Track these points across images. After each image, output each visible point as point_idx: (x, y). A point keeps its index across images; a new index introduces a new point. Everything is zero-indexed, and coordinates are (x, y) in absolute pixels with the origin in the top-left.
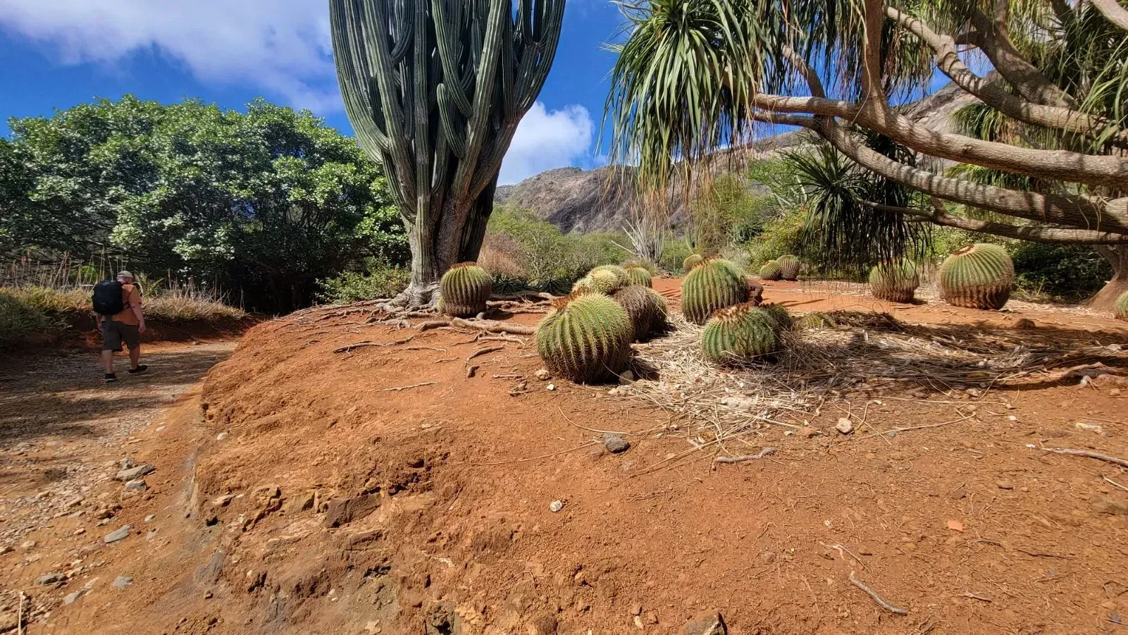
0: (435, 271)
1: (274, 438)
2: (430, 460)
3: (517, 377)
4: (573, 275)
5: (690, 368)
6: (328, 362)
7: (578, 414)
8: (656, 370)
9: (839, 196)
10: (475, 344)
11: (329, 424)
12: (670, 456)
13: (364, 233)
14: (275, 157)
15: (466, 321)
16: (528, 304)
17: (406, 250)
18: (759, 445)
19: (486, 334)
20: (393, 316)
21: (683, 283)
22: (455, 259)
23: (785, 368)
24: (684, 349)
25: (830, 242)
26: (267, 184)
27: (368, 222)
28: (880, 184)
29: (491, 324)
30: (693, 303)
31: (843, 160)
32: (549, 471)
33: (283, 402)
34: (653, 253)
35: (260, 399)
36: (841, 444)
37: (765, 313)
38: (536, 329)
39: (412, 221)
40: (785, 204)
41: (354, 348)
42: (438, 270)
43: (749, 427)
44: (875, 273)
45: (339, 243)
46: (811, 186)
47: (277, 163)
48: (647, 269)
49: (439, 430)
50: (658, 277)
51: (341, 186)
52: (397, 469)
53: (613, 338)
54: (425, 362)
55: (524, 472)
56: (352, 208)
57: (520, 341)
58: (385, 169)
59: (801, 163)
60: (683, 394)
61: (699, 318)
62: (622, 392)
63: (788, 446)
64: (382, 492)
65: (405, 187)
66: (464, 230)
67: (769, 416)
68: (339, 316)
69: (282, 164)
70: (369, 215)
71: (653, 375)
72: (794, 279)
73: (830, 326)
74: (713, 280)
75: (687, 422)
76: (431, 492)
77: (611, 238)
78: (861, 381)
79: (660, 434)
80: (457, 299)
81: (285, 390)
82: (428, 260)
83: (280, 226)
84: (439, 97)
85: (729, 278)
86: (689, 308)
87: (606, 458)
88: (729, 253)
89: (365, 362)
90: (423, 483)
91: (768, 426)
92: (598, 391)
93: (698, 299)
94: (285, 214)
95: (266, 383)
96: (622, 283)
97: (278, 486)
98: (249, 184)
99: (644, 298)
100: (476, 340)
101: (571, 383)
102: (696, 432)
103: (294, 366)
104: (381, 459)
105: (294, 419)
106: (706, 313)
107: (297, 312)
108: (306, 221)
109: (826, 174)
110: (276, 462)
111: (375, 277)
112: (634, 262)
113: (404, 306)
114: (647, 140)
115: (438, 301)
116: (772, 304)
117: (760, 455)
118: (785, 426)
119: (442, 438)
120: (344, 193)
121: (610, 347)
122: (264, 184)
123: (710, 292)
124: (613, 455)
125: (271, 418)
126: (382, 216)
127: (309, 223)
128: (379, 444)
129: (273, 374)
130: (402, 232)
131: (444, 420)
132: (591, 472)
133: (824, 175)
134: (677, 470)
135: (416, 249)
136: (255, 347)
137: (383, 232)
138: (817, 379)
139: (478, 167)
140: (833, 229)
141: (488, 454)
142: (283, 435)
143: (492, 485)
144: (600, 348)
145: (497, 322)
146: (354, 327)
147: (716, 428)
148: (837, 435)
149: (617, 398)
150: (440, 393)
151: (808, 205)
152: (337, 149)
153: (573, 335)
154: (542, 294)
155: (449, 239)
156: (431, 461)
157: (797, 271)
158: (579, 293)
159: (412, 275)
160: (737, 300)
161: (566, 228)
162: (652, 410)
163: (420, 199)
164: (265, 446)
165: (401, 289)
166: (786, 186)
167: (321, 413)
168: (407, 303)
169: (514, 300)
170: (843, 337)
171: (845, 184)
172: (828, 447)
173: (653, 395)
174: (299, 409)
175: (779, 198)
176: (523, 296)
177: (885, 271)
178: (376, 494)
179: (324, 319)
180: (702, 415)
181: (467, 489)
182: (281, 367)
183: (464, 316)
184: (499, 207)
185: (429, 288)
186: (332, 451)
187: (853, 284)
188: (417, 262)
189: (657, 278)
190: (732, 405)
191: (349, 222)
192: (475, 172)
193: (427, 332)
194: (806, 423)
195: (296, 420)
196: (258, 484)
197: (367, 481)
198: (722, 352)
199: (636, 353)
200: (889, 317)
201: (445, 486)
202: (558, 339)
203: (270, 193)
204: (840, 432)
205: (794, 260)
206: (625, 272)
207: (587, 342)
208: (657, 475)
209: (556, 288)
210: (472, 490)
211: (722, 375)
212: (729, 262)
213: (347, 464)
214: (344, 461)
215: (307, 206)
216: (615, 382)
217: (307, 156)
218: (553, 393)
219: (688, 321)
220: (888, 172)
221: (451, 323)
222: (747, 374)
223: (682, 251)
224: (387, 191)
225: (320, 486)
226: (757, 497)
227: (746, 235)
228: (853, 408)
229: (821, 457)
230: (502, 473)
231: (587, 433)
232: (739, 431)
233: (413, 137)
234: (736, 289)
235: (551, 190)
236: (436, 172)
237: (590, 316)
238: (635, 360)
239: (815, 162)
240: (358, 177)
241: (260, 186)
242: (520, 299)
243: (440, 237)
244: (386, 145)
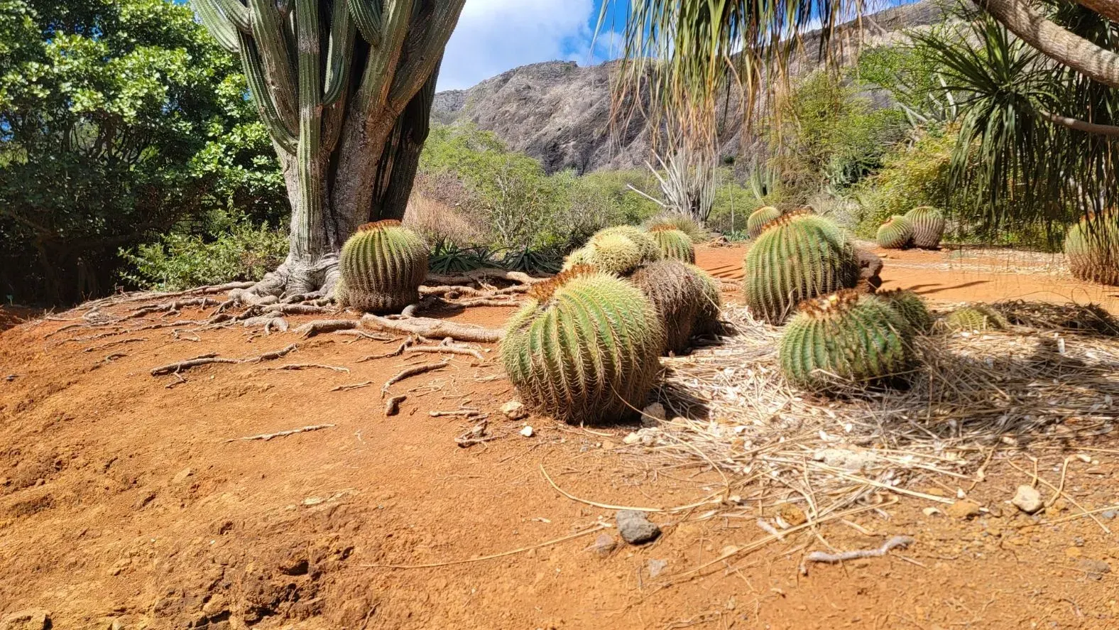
0: (330, 234)
1: (40, 526)
2: (319, 560)
3: (471, 415)
4: (564, 242)
5: (760, 399)
6: (142, 392)
7: (573, 478)
8: (703, 402)
9: (1010, 108)
10: (400, 358)
11: (142, 500)
12: (730, 550)
13: (207, 168)
14: (50, 37)
15: (385, 321)
16: (488, 291)
17: (280, 198)
18: (881, 532)
19: (419, 342)
20: (256, 311)
21: (747, 256)
22: (364, 215)
23: (922, 399)
24: (750, 367)
25: (997, 186)
26: (37, 83)
27: (214, 150)
28: (1080, 88)
29: (428, 324)
30: (764, 289)
31: (1019, 49)
32: (524, 577)
33: (59, 463)
34: (696, 204)
35: (17, 458)
36: (1022, 531)
37: (886, 306)
38: (502, 333)
39: (291, 150)
40: (918, 121)
41: (188, 367)
42: (336, 233)
43: (863, 500)
44: (1075, 236)
45: (162, 185)
46: (962, 93)
47: (53, 46)
48: (687, 232)
49: (335, 509)
50: (706, 245)
51: (166, 88)
52: (261, 578)
53: (632, 349)
54: (311, 391)
55: (481, 579)
56: (186, 126)
57: (475, 352)
58: (244, 59)
59: (946, 53)
60: (748, 443)
61: (774, 314)
62: (647, 440)
63: (931, 533)
64: (232, 619)
65: (278, 92)
66: (381, 166)
67: (897, 482)
68: (162, 310)
69: (62, 49)
70: (215, 139)
71: (698, 410)
72: (934, 248)
73: (998, 326)
74: (798, 248)
75: (757, 491)
76: (319, 618)
77: (627, 180)
78: (1054, 422)
79: (711, 513)
80: (369, 282)
81: (62, 442)
82: (318, 216)
83: (58, 157)
85: (824, 245)
86: (758, 298)
87: (621, 554)
88: (824, 204)
89: (208, 391)
90: (305, 603)
91: (896, 499)
92: (606, 436)
93: (773, 282)
94: (66, 135)
95: (29, 428)
96: (645, 256)
97: (47, 612)
98: (4, 83)
99: (682, 280)
100: (401, 352)
101: (561, 424)
102: (773, 510)
103: (81, 399)
104: (231, 561)
105: (78, 492)
106: (786, 306)
107: (88, 304)
108: (104, 147)
109: (989, 72)
110: (44, 570)
111: (225, 245)
112: (666, 220)
113: (277, 294)
114: (685, 20)
115: (335, 285)
116: (899, 290)
117: (884, 549)
118: (925, 500)
119: (341, 522)
120: (172, 100)
121: (627, 365)
122: (31, 82)
123: (793, 269)
124: (634, 548)
125: (37, 491)
126: (238, 140)
127: (109, 150)
128: (230, 535)
129: (42, 413)
130: (274, 167)
131: (345, 491)
132: (596, 579)
133: (985, 73)
134: (740, 574)
135: (298, 197)
136: (10, 365)
137: (240, 167)
138: (977, 417)
139: (403, 61)
140: (1001, 163)
141: (420, 549)
142: (58, 522)
143: (427, 603)
144: (609, 367)
145: (437, 322)
146: (188, 329)
147: (806, 502)
148: (1016, 515)
149: (637, 450)
150: (337, 443)
151: (958, 124)
152: (158, 26)
153: (564, 343)
154: (513, 275)
155: (355, 182)
156: (320, 563)
157: (940, 233)
158: (573, 273)
159: (292, 241)
160: (839, 283)
161: (552, 163)
162: (697, 471)
163: (305, 112)
164: (26, 541)
165: (271, 267)
166: (922, 91)
167: (127, 481)
168: (283, 288)
169: (465, 284)
170: (1022, 346)
171: (1021, 87)
172: (1000, 536)
173: (698, 445)
174: (88, 475)
175: (908, 111)
176: (481, 278)
177: (1092, 232)
178: (221, 623)
179: (136, 316)
180: (782, 479)
181: (382, 611)
182: (57, 400)
183: (380, 311)
184: (439, 128)
185: (321, 264)
186: (145, 548)
187: (1038, 255)
188: (299, 220)
189: (704, 247)
190: (833, 462)
191: (180, 150)
192: (398, 69)
193: (314, 340)
194: (961, 493)
195: (81, 493)
196: (12, 607)
197: (206, 600)
198: (814, 372)
199: (669, 372)
200: (1101, 313)
201: (345, 607)
202: (540, 350)
203: (42, 99)
204: (1020, 509)
205: (933, 215)
206: (650, 237)
207: (587, 356)
208: (707, 584)
209: (536, 264)
210: (390, 614)
211: (815, 410)
212: (825, 220)
213: (171, 571)
214: (166, 566)
215: (107, 122)
216: (634, 421)
217: (105, 36)
218: (532, 442)
219: (755, 318)
220: (1093, 67)
221: (358, 323)
222: (856, 407)
223: (745, 203)
224: (246, 98)
225: (123, 610)
226: (881, 624)
227: (853, 174)
228: (1041, 468)
229: (990, 554)
230: (444, 582)
231: (588, 510)
232: (846, 507)
233: (291, 6)
234: (837, 265)
235: (526, 100)
236: (333, 68)
237: (593, 313)
238: (667, 385)
239: (971, 52)
240: (195, 72)
241: (24, 86)
242: (475, 281)
243: (340, 178)
244: (245, 20)
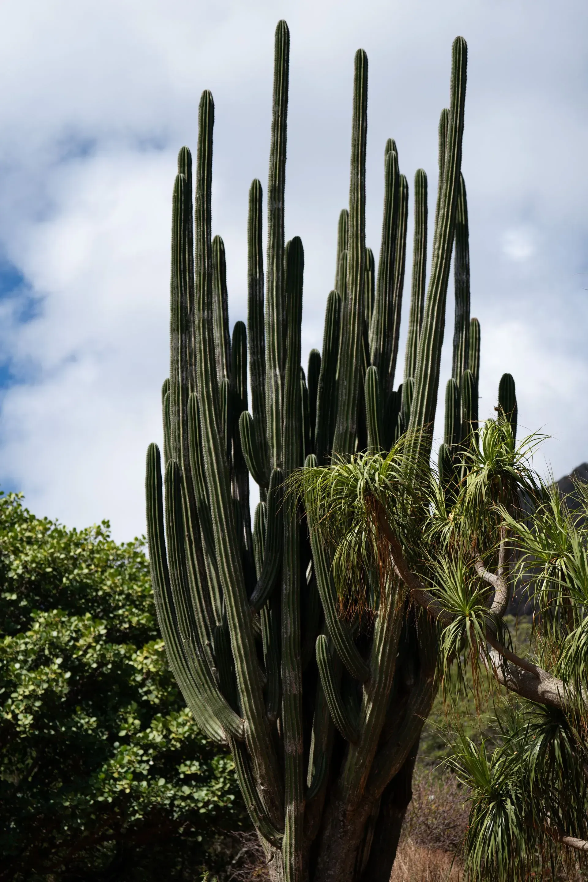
13: (119, 787)
27: (126, 759)
39: (277, 844)
65: (266, 792)
70: (128, 740)
84: (320, 656)
126: (159, 739)
137: (161, 781)
139: (381, 751)
155: (336, 870)
163: (290, 809)
192: (376, 760)
233: (279, 715)
236: (315, 763)
243: (321, 866)
244: (240, 731)
